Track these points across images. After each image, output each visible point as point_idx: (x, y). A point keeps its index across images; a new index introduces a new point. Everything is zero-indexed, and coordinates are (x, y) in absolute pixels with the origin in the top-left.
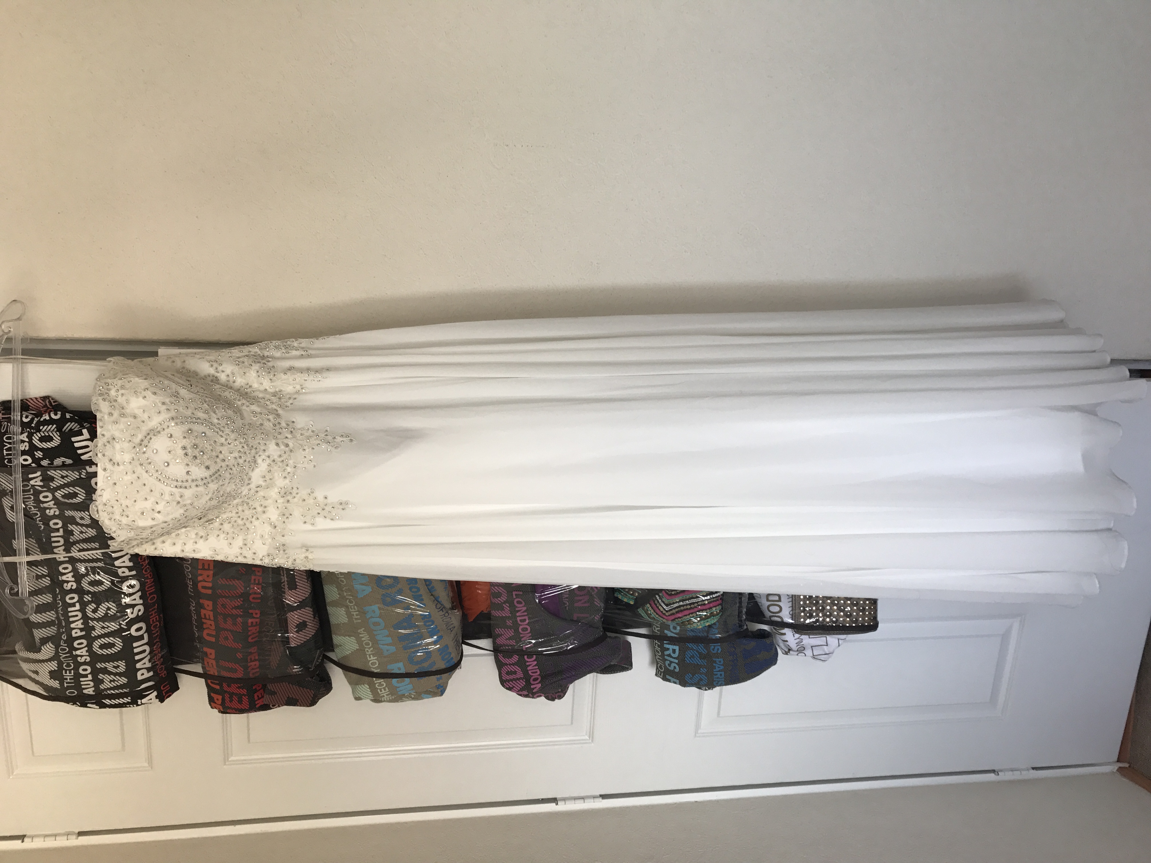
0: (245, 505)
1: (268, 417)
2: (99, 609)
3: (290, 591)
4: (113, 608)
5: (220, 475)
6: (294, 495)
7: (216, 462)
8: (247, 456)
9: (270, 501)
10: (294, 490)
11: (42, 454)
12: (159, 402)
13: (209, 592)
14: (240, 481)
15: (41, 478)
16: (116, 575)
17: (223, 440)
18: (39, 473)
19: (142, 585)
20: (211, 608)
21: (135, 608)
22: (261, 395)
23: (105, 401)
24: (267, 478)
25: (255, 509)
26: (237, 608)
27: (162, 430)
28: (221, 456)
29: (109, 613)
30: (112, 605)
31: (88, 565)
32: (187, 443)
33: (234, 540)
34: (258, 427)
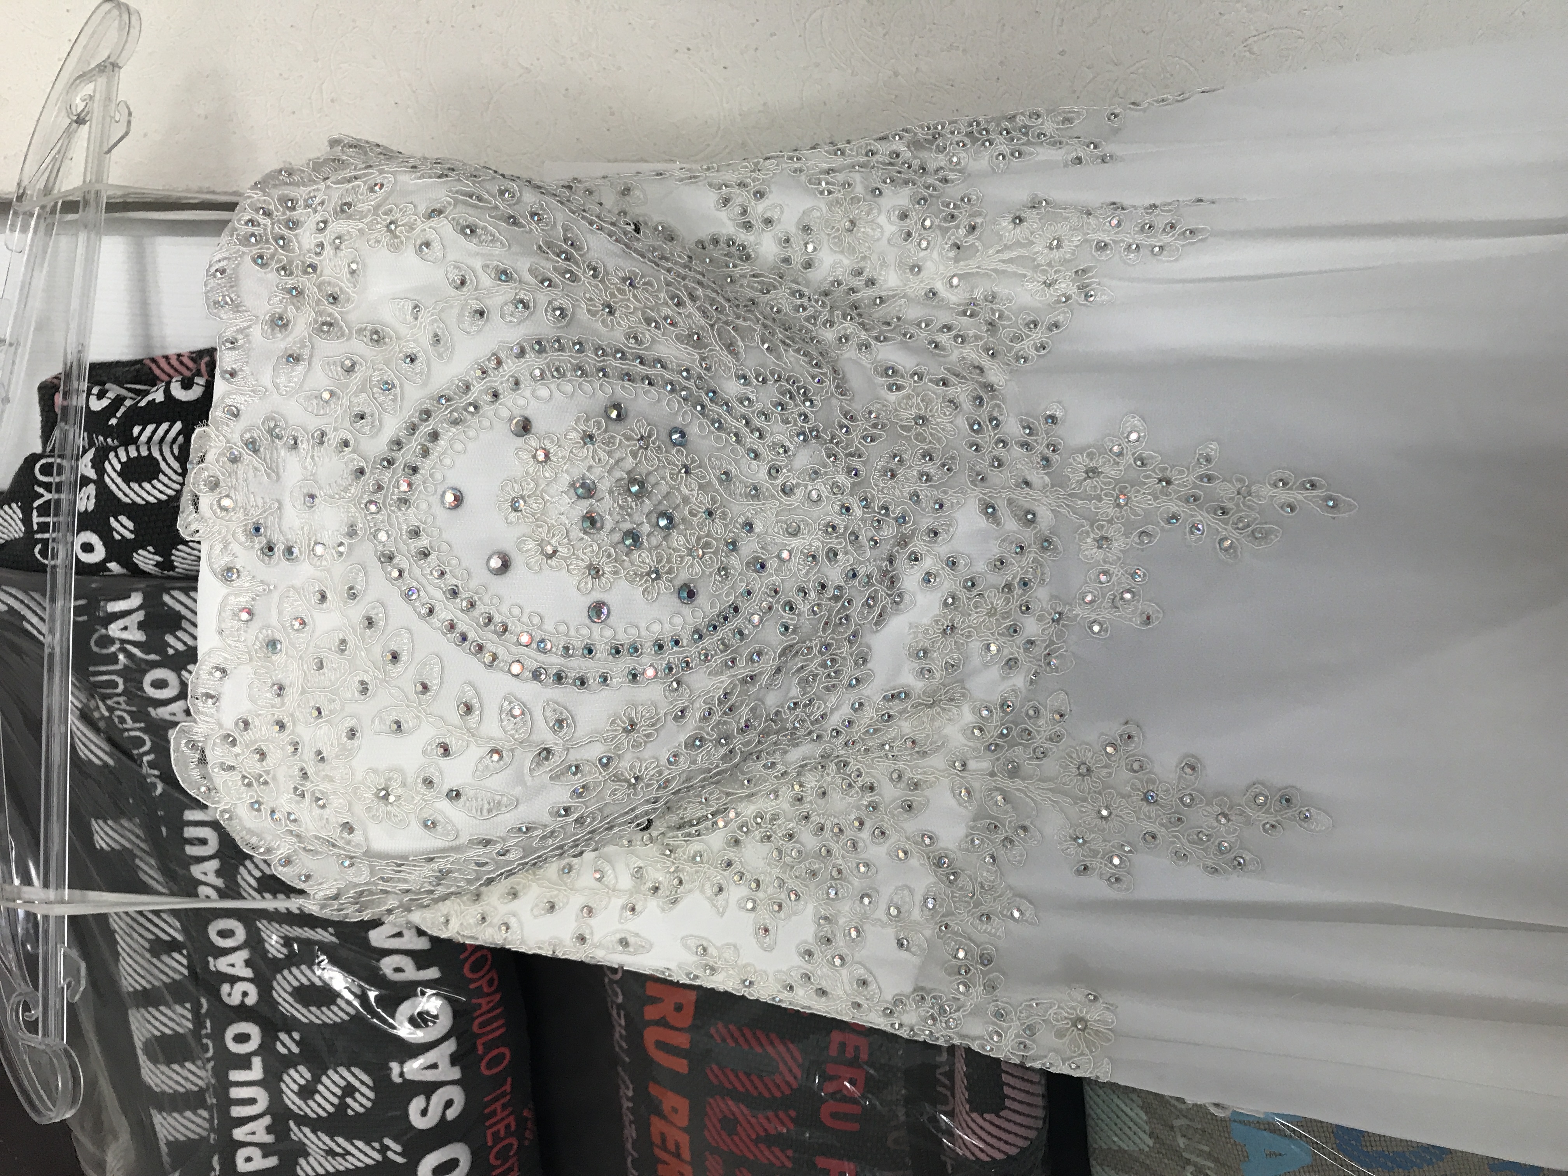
0: (832, 767)
1: (951, 391)
2: (320, 1088)
3: (974, 1115)
4: (364, 1089)
5: (741, 633)
6: (1040, 740)
7: (724, 570)
8: (859, 548)
9: (937, 761)
10: (1041, 722)
11: (130, 525)
12: (485, 267)
13: (681, 1066)
14: (824, 665)
15: (140, 616)
16: (376, 979)
17: (759, 473)
18: (136, 600)
19: (459, 1013)
20: (682, 1120)
21: (435, 1098)
22: (913, 313)
23: (263, 266)
24: (937, 660)
25: (872, 788)
26: (771, 1140)
27: (489, 398)
28: (749, 547)
29: (348, 1106)
30: (359, 1078)
31: (287, 930)
32: (598, 471)
33: (782, 915)
34: (907, 429)
